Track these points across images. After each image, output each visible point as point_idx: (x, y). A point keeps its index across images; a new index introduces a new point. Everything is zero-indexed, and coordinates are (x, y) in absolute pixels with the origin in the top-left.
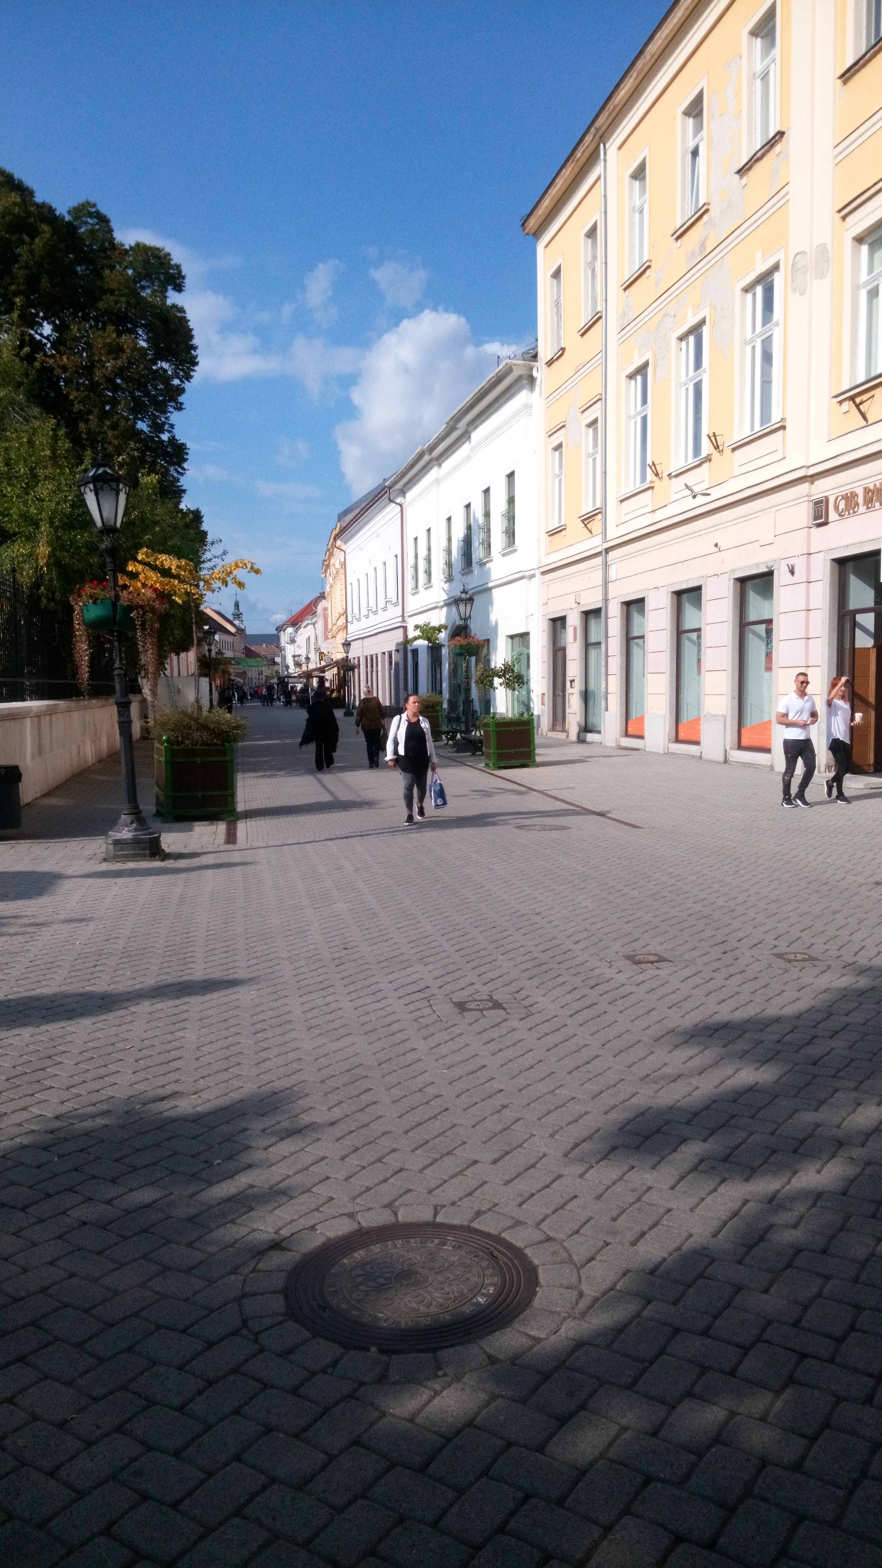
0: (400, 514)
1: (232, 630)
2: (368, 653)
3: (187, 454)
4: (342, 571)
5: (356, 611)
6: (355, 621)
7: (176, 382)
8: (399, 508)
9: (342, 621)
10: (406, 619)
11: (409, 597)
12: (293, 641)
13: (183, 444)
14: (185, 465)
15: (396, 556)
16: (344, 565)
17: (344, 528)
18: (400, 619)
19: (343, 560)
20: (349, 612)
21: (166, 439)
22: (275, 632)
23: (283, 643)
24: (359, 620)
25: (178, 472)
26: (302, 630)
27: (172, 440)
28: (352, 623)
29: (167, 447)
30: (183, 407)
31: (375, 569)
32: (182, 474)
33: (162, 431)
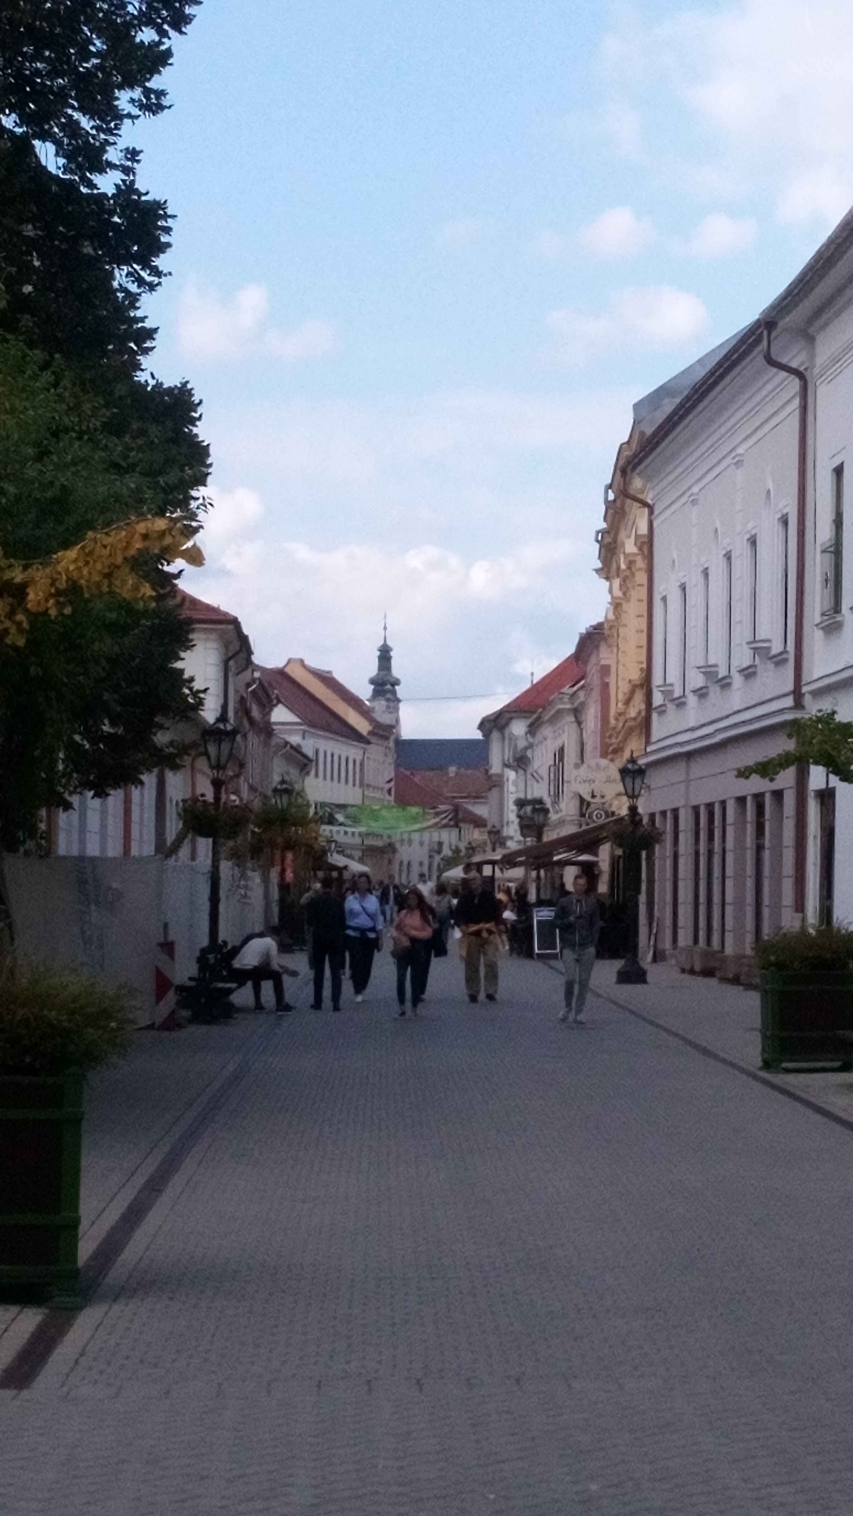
0: (796, 402)
1: (362, 726)
2: (701, 798)
3: (168, 230)
4: (641, 563)
5: (674, 676)
6: (671, 707)
7: (146, 35)
8: (795, 384)
9: (637, 706)
10: (807, 700)
11: (815, 638)
12: (521, 762)
13: (159, 205)
14: (161, 262)
15: (785, 521)
16: (647, 544)
17: (649, 441)
18: (789, 702)
19: (643, 529)
20: (657, 679)
21: (110, 191)
22: (478, 735)
23: (496, 767)
24: (680, 703)
25: (141, 282)
26: (547, 731)
27: (127, 191)
28: (662, 712)
29: (112, 213)
30: (165, 102)
31: (728, 557)
32: (152, 287)
33: (102, 167)
